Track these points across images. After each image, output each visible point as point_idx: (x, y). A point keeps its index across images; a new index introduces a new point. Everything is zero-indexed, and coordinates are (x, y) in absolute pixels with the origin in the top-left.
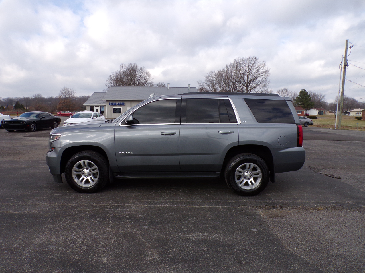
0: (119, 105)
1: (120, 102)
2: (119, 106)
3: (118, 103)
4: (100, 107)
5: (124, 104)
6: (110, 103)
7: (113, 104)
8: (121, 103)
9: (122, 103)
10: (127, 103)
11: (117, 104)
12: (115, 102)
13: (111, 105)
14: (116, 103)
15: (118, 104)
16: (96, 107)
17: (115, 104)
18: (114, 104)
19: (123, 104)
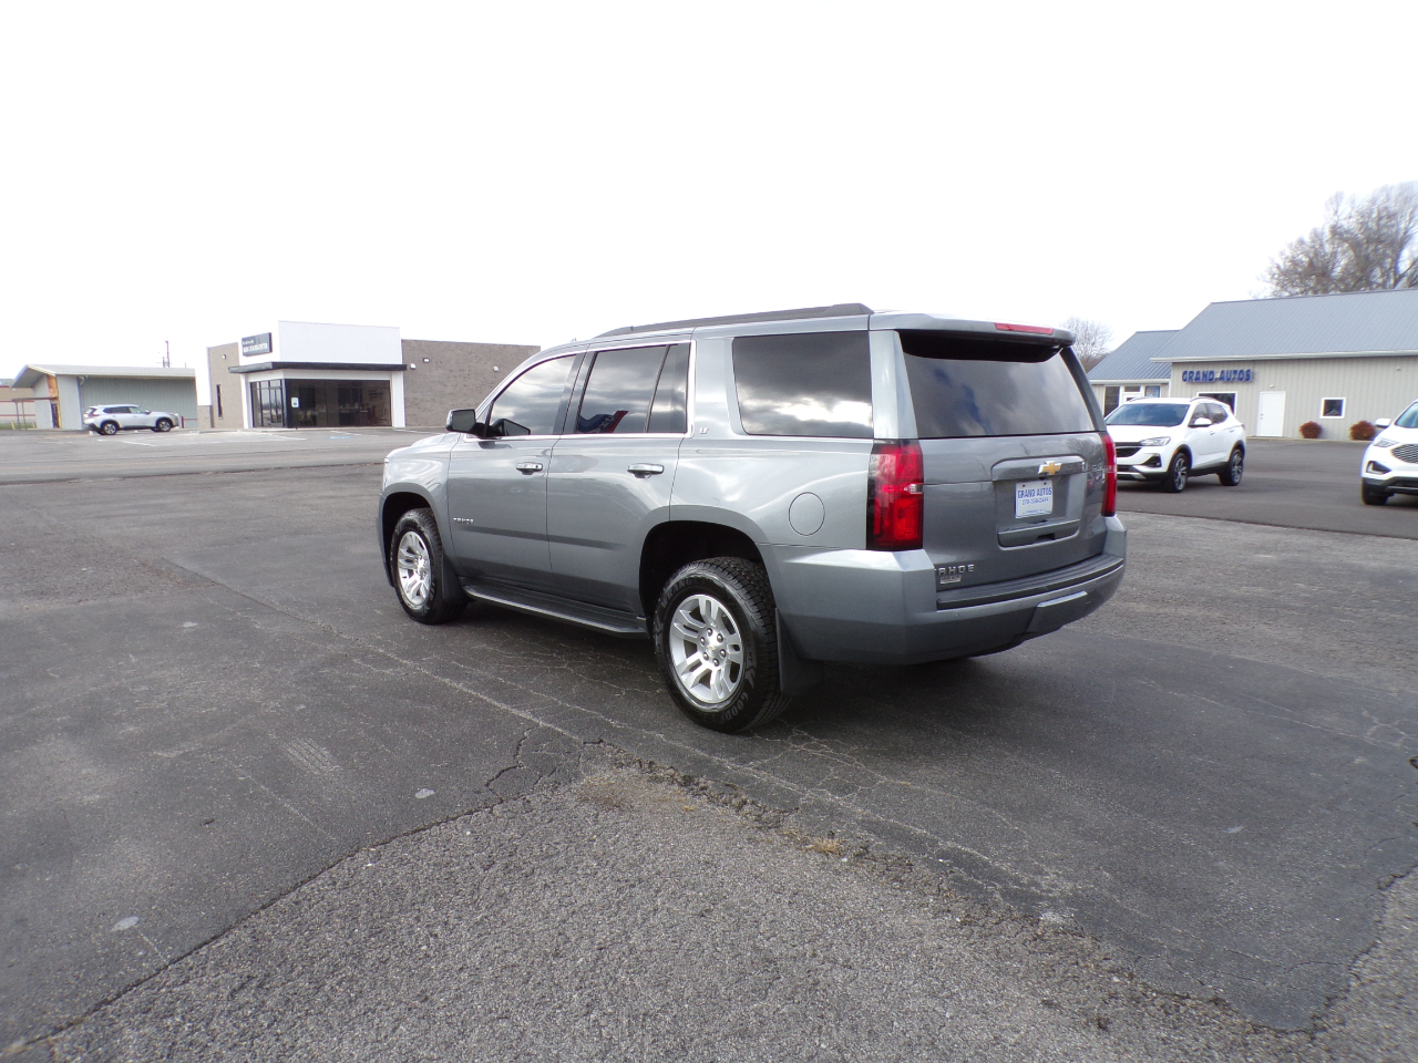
0: (1225, 379)
1: (1232, 368)
2: (1225, 386)
3: (1223, 372)
4: (1142, 389)
5: (1248, 375)
6: (1185, 373)
7: (1197, 379)
8: (1235, 372)
9: (1241, 371)
10: (1262, 373)
11: (1218, 375)
12: (1210, 369)
13: (1192, 383)
14: (1212, 373)
15: (1221, 378)
16: (1128, 389)
17: (1209, 379)
18: (1205, 375)
19: (1246, 378)
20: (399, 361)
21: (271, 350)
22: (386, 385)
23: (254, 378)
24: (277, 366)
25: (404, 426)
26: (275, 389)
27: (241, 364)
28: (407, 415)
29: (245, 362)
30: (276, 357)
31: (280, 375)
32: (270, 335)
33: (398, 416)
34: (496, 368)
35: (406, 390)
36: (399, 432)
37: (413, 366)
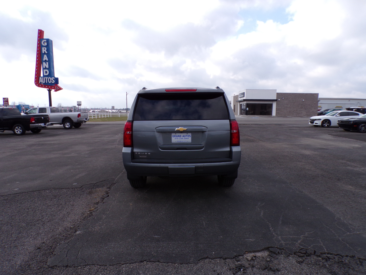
20: (275, 99)
21: (244, 96)
22: (271, 105)
23: (241, 103)
24: (244, 100)
25: (275, 115)
26: (244, 106)
27: (239, 100)
28: (276, 113)
29: (240, 99)
30: (245, 98)
31: (245, 103)
32: (244, 93)
33: (274, 113)
34: (304, 100)
35: (277, 106)
36: (274, 117)
37: (279, 100)
